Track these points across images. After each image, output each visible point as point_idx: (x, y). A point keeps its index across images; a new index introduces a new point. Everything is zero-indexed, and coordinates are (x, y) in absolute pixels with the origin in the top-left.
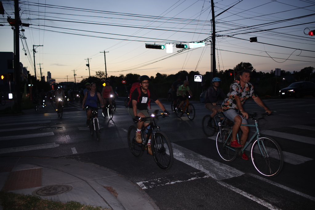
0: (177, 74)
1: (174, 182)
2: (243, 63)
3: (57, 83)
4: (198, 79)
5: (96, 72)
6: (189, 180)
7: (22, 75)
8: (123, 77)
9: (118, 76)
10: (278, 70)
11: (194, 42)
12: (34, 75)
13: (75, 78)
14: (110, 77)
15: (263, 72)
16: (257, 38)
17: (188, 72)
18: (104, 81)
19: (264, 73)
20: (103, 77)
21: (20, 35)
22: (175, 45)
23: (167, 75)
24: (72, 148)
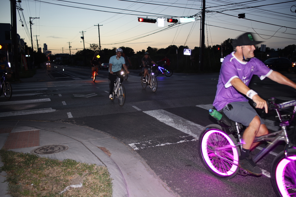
0: (167, 48)
1: (163, 144)
2: (230, 39)
3: (53, 55)
4: (187, 53)
5: (91, 45)
6: (178, 142)
7: (19, 46)
9: (111, 49)
10: (263, 46)
11: (184, 17)
12: (31, 46)
13: (70, 50)
14: (103, 49)
16: (245, 14)
17: (177, 46)
20: (97, 49)
21: (17, 6)
22: (167, 20)
23: (158, 49)
24: (67, 113)
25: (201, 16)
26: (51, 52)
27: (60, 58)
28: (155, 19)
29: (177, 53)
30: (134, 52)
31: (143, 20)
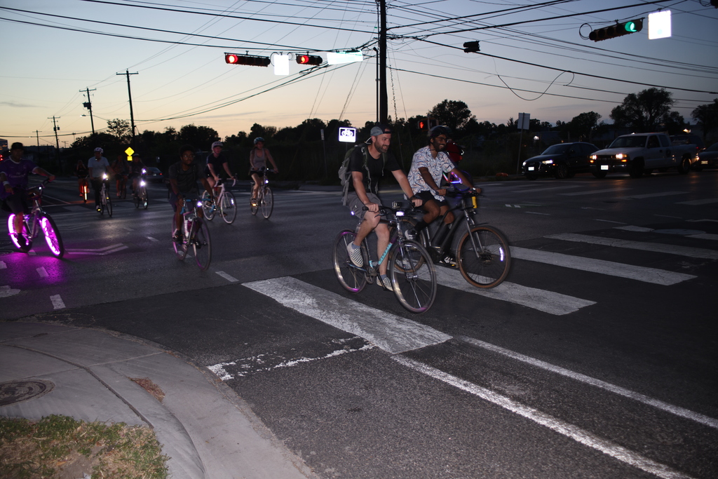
0: (299, 127)
1: (293, 361)
2: (448, 101)
4: (347, 137)
5: (109, 123)
6: (329, 355)
8: (173, 134)
9: (162, 132)
10: (523, 116)
11: (337, 51)
13: (56, 136)
14: (142, 133)
15: (491, 123)
16: (479, 43)
17: (324, 122)
18: (129, 142)
19: (494, 124)
20: (126, 133)
22: (295, 58)
23: (278, 130)
24: (51, 297)
25: (377, 47)
26: (6, 141)
27: (32, 157)
28: (267, 58)
29: (323, 137)
30: (220, 139)
31: (237, 59)
